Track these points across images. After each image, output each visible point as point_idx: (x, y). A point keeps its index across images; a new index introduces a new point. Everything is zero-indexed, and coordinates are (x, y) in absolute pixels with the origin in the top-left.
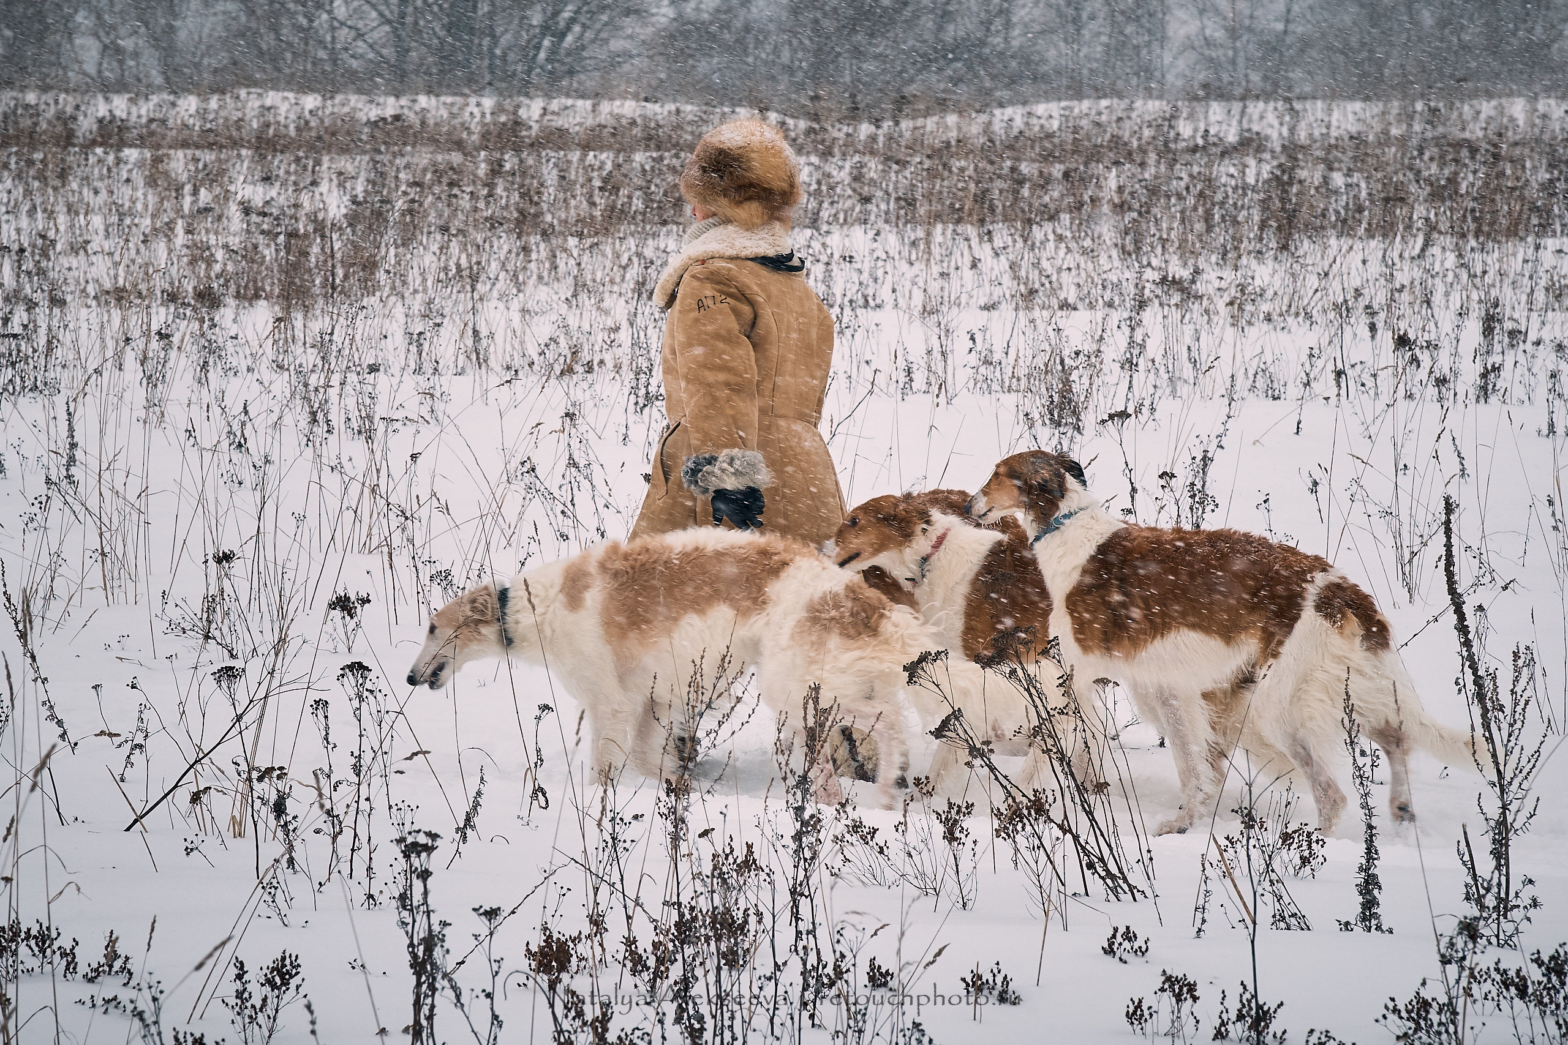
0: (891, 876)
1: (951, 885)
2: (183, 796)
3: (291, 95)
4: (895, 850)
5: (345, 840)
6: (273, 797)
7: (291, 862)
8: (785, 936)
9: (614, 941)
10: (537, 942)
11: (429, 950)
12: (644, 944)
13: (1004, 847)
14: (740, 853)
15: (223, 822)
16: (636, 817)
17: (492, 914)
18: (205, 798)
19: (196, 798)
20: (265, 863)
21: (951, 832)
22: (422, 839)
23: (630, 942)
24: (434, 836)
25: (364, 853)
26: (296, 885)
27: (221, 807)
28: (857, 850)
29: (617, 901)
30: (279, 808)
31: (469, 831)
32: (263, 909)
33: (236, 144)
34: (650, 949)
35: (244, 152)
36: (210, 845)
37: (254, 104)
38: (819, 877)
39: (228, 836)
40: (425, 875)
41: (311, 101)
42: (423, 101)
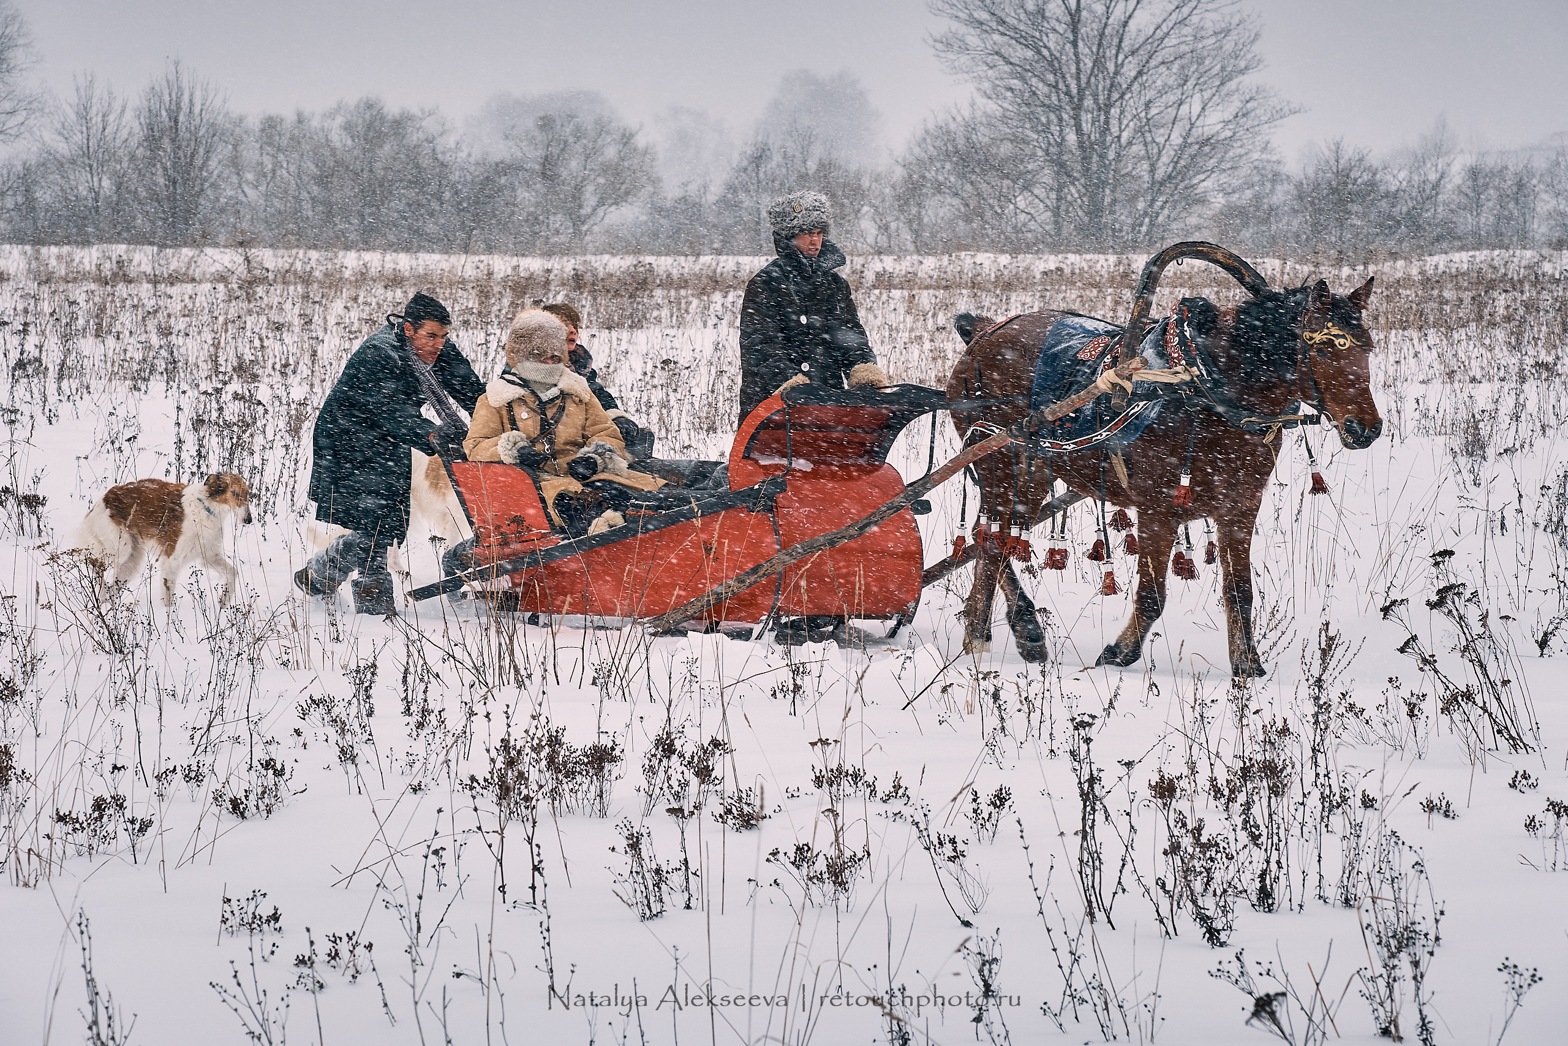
0: (1373, 738)
1: (1411, 742)
2: (937, 688)
3: (992, 255)
4: (1376, 722)
5: (1035, 717)
6: (992, 690)
7: (1003, 728)
8: (1309, 777)
9: (1203, 779)
10: (1155, 779)
11: (1091, 786)
12: (1221, 781)
13: (1445, 719)
14: (1280, 724)
15: (961, 704)
16: (1213, 701)
17: (1129, 764)
18: (950, 690)
19: (944, 690)
20: (988, 730)
21: (1412, 711)
22: (1086, 719)
23: (1213, 780)
24: (1093, 717)
25: (1047, 724)
26: (1006, 744)
27: (960, 695)
28: (1351, 720)
29: (1204, 754)
30: (996, 697)
31: (1112, 710)
32: (988, 759)
33: (959, 286)
34: (1225, 784)
35: (964, 291)
36: (954, 719)
37: (969, 261)
38: (1329, 738)
39: (964, 713)
40: (1088, 741)
41: (1004, 259)
42: (1072, 258)
